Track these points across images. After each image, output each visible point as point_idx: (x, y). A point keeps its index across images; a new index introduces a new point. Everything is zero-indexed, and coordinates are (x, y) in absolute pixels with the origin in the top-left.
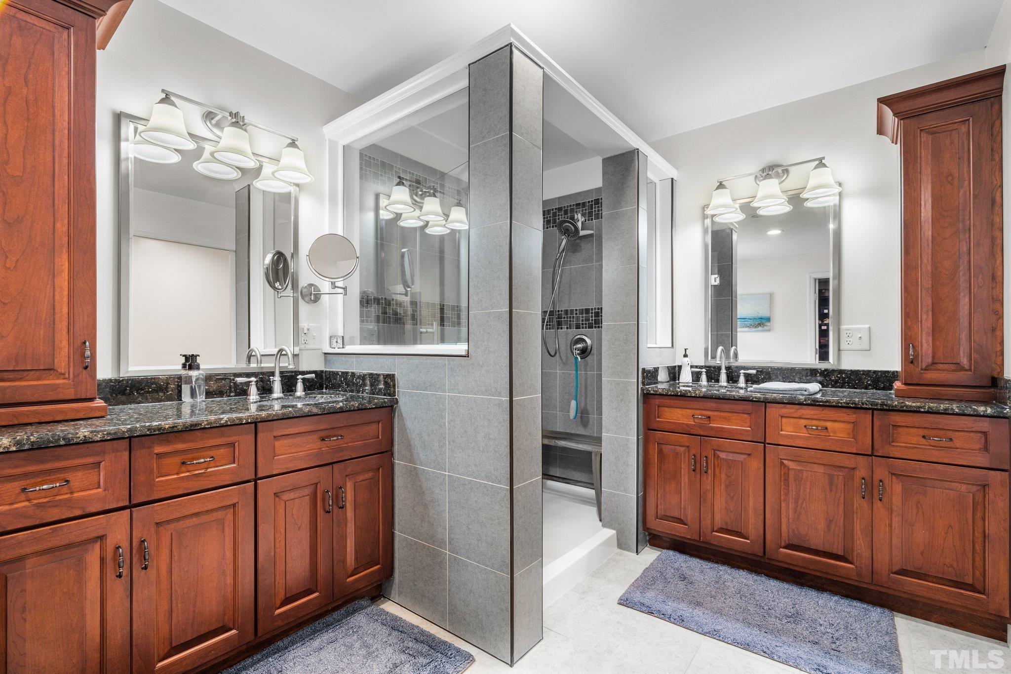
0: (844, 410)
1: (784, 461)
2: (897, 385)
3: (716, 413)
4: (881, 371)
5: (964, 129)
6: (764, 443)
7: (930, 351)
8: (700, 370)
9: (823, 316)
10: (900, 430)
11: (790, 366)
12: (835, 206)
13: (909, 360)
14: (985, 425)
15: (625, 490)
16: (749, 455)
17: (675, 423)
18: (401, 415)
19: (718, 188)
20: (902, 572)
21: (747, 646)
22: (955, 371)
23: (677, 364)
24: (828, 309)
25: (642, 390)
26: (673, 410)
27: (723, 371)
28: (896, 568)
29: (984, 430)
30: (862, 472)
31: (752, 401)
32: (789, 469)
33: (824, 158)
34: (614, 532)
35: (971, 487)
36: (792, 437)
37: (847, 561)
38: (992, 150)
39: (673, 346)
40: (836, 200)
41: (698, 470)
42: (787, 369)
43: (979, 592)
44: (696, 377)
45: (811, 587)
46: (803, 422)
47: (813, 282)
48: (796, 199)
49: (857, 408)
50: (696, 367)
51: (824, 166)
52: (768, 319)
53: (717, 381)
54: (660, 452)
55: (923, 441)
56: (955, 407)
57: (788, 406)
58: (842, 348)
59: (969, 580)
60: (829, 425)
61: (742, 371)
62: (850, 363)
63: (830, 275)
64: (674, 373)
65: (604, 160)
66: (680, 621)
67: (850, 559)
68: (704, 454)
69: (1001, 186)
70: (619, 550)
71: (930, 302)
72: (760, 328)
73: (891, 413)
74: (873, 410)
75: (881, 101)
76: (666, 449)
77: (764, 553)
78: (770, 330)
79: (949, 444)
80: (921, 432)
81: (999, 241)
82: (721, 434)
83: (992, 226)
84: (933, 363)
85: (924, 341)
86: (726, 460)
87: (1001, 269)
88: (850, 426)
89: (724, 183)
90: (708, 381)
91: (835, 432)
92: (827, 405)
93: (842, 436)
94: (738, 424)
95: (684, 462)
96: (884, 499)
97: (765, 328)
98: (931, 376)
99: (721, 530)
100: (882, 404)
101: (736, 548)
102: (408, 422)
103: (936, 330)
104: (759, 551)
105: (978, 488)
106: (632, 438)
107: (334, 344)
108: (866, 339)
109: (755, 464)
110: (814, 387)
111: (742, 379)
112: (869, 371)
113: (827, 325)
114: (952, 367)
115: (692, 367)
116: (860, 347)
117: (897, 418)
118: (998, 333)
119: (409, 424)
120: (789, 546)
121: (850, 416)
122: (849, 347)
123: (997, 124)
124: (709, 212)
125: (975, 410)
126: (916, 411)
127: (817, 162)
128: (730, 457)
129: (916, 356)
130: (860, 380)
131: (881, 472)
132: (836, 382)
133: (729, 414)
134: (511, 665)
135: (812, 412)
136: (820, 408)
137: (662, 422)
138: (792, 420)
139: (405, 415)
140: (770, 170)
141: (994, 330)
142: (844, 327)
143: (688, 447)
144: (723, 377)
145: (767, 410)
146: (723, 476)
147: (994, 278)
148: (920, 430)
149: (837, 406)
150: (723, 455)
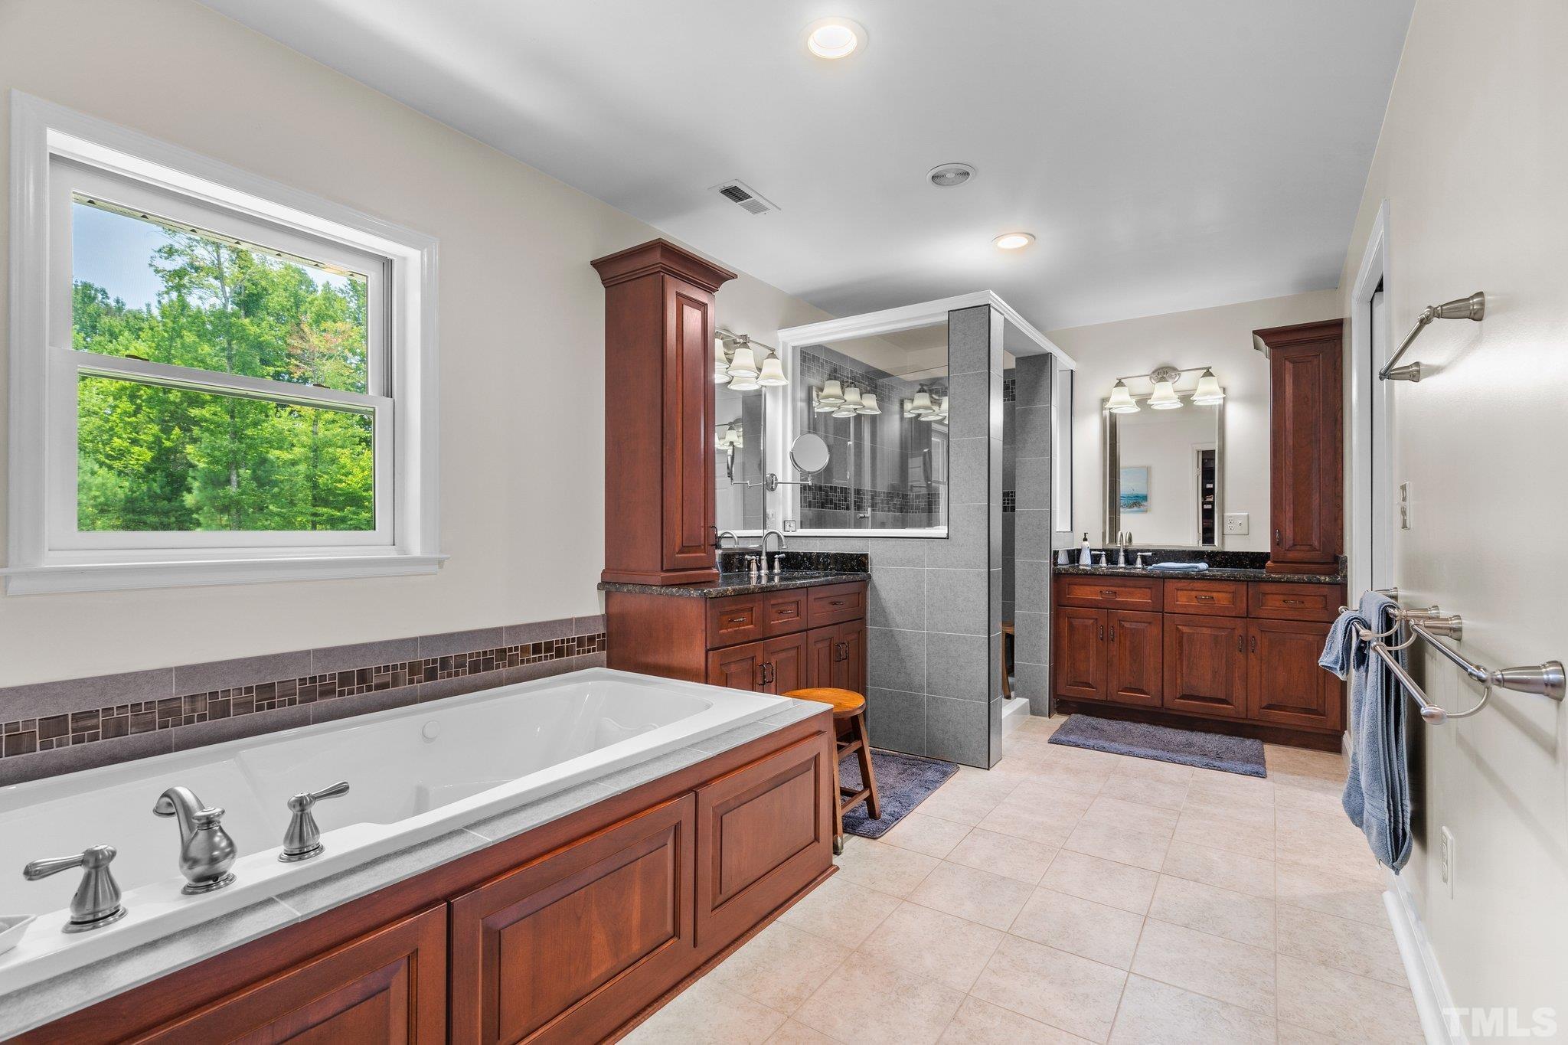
0: (1226, 582)
1: (1180, 627)
2: (1269, 563)
3: (1121, 589)
4: (1257, 553)
5: (1315, 362)
6: (1163, 612)
7: (1291, 536)
8: (1099, 553)
9: (1207, 492)
10: (1267, 596)
11: (1181, 549)
12: (1220, 405)
13: (1276, 542)
14: (1326, 590)
15: (1038, 661)
16: (1150, 623)
17: (1084, 599)
18: (874, 588)
19: (1117, 386)
20: (1269, 707)
21: (1155, 758)
22: (1309, 551)
23: (1075, 547)
24: (1213, 483)
25: (1054, 570)
26: (1082, 588)
27: (1122, 554)
28: (1264, 704)
29: (1325, 594)
30: (1240, 631)
31: (1153, 577)
32: (1183, 633)
33: (1211, 368)
34: (1027, 700)
35: (1316, 637)
36: (1185, 606)
37: (1228, 704)
38: (1335, 380)
39: (1072, 530)
40: (1221, 402)
41: (1105, 639)
42: (1179, 552)
43: (1321, 715)
44: (1096, 559)
45: (1201, 731)
46: (1194, 593)
47: (1195, 455)
48: (1186, 398)
49: (1236, 580)
50: (1095, 550)
51: (1211, 375)
52: (1145, 498)
53: (1116, 563)
54: (1070, 624)
55: (1285, 605)
56: (1305, 578)
57: (1183, 581)
58: (1225, 533)
59: (1314, 707)
60: (1215, 595)
61: (1139, 554)
62: (1233, 545)
63: (1216, 447)
64: (1074, 555)
65: (1016, 359)
66: (1103, 749)
67: (1230, 701)
68: (1111, 624)
69: (1342, 408)
70: (1031, 716)
71: (1291, 496)
72: (1135, 509)
73: (1262, 583)
74: (1248, 581)
75: (1255, 332)
76: (1076, 622)
77: (1162, 705)
78: (1147, 511)
79: (1302, 605)
80: (1282, 597)
81: (1340, 451)
82: (1125, 606)
83: (1335, 439)
84: (1294, 545)
85: (1287, 528)
86: (1131, 629)
87: (1341, 472)
88: (1229, 596)
89: (1122, 381)
90: (1107, 563)
91: (1219, 601)
92: (1213, 579)
93: (1225, 603)
94: (1138, 597)
95: (1093, 633)
96: (1257, 651)
97: (1142, 508)
98: (1291, 555)
99: (1126, 690)
100: (1254, 577)
101: (1139, 703)
102: (883, 593)
103: (1296, 518)
104: (1157, 703)
105: (1321, 637)
106: (1045, 614)
107: (787, 528)
108: (1245, 525)
109: (1155, 631)
110: (1203, 566)
111: (1139, 561)
112: (1248, 553)
113: (1212, 503)
114: (1308, 548)
115: (1091, 550)
116: (1240, 532)
117: (1267, 588)
118: (1340, 521)
119: (883, 594)
120: (1183, 697)
121: (1232, 587)
122: (1232, 532)
123: (1339, 360)
124: (1108, 405)
125: (1318, 579)
126: (1279, 581)
127: (1205, 371)
128: (1134, 626)
129: (1281, 539)
130: (1240, 560)
131: (1254, 631)
132: (1220, 562)
133: (1133, 589)
134: (988, 769)
135: (1202, 585)
136: (1207, 582)
137: (1073, 598)
138: (1185, 592)
139: (878, 587)
140: (1164, 373)
141: (1336, 519)
142: (1227, 514)
143: (1096, 619)
144: (1122, 559)
145: (1166, 584)
146: (1128, 643)
147: (1336, 479)
148: (1281, 596)
149: (1221, 580)
150: (1127, 625)
